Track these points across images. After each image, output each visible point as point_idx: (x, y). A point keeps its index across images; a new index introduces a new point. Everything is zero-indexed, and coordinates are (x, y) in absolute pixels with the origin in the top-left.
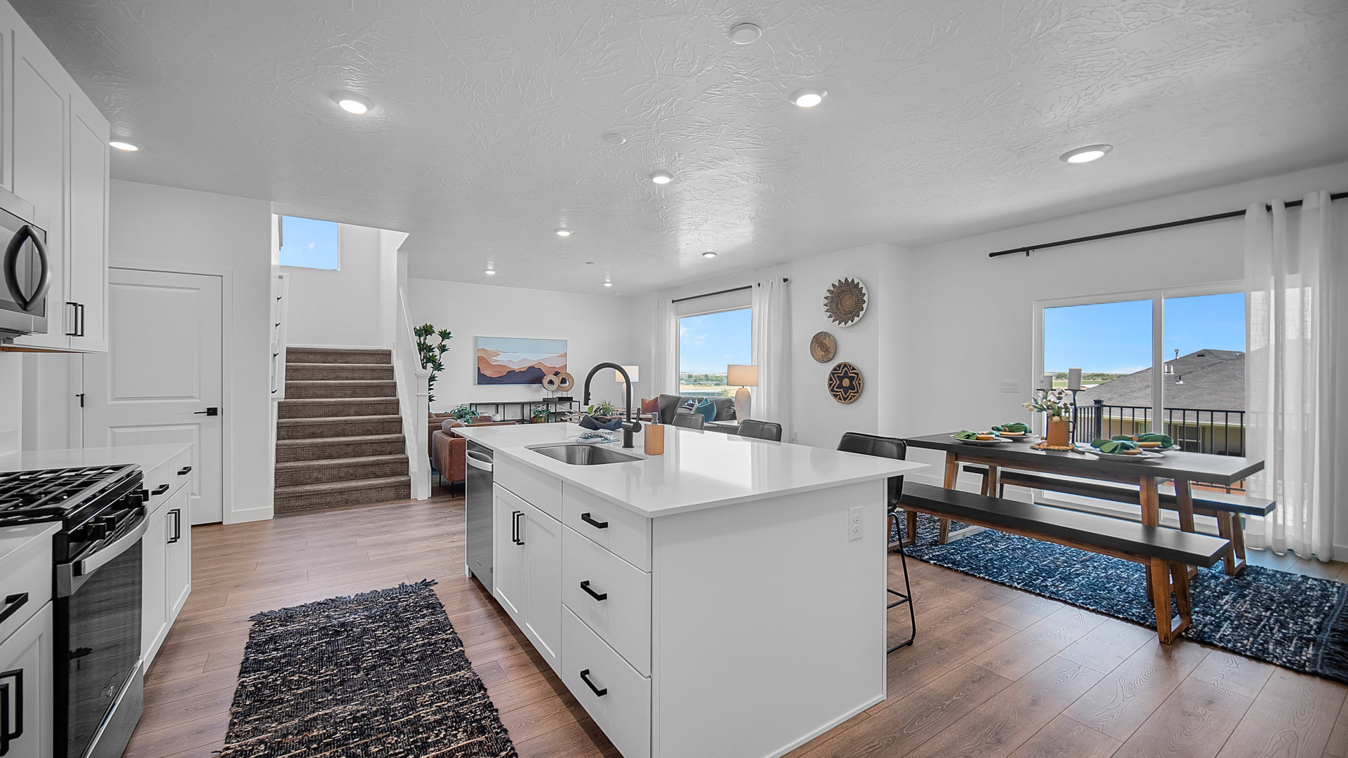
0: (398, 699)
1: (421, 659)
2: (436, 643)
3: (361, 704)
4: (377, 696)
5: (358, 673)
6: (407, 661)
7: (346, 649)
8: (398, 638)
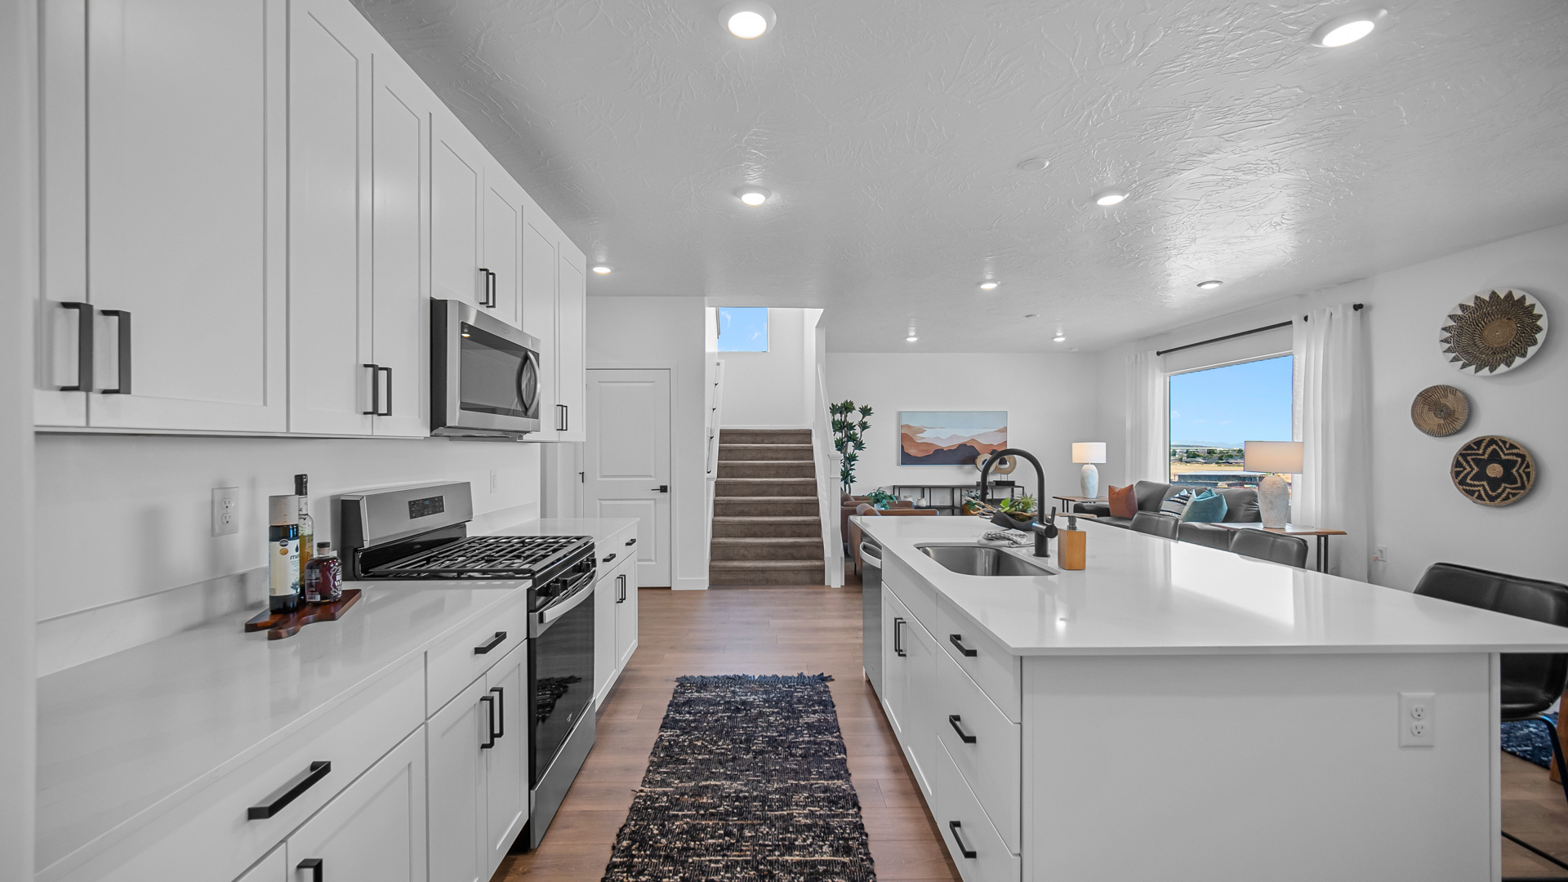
0: (776, 791)
1: (804, 756)
2: (820, 743)
3: (745, 785)
4: (759, 782)
5: (748, 754)
6: (792, 755)
7: (743, 727)
8: (788, 729)
